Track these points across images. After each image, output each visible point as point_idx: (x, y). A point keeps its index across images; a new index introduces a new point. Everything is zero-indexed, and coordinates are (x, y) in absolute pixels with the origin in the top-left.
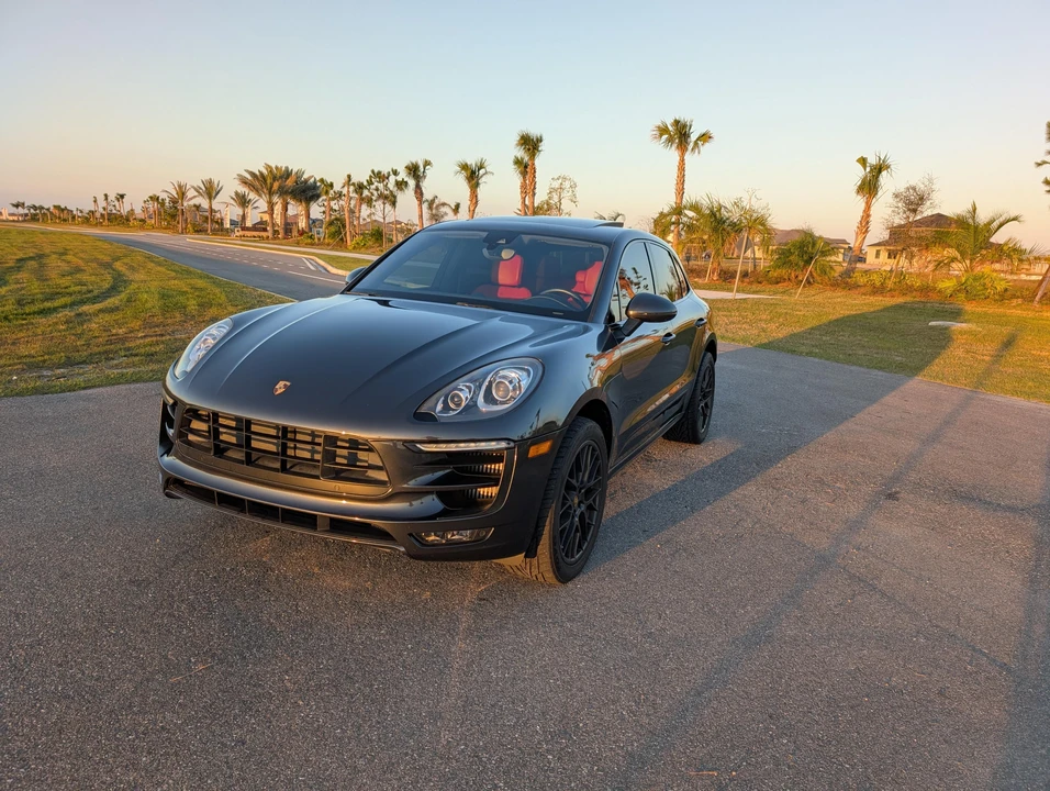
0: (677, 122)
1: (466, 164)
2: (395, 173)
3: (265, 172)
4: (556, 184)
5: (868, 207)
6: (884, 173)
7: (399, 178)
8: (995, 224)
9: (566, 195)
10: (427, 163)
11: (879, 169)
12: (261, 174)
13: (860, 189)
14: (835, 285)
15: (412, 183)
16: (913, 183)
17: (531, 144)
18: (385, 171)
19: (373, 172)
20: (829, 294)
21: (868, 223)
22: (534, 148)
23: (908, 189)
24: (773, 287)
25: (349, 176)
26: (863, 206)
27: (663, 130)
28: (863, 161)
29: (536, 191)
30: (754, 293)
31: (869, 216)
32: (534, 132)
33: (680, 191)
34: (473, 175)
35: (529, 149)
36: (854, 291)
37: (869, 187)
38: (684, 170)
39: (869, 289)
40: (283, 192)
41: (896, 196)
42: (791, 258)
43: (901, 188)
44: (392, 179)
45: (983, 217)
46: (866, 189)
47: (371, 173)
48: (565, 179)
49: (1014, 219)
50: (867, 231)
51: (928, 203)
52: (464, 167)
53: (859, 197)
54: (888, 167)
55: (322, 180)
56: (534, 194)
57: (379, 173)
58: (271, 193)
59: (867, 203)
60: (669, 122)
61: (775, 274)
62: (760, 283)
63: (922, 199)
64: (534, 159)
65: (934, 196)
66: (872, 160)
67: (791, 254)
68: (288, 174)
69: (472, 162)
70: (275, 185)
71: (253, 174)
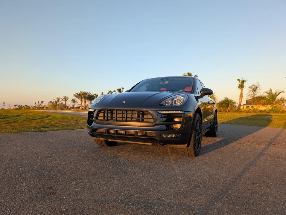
0: (188, 73)
2: (115, 91)
3: (80, 93)
5: (242, 91)
6: (245, 83)
7: (116, 92)
8: (277, 94)
10: (123, 88)
11: (243, 82)
13: (239, 87)
14: (236, 111)
16: (253, 84)
18: (112, 91)
19: (109, 91)
20: (235, 113)
21: (242, 95)
23: (252, 85)
25: (103, 93)
26: (240, 91)
28: (239, 80)
31: (242, 94)
36: (242, 112)
37: (241, 86)
40: (85, 98)
41: (249, 87)
42: (223, 105)
43: (251, 85)
44: (114, 92)
45: (274, 92)
46: (241, 87)
49: (282, 92)
50: (242, 98)
51: (258, 89)
53: (239, 89)
54: (245, 81)
55: (95, 94)
57: (111, 91)
58: (82, 98)
59: (241, 90)
60: (186, 73)
63: (256, 88)
65: (260, 87)
66: (241, 80)
67: (223, 104)
68: (86, 93)
70: (83, 96)
71: (77, 94)
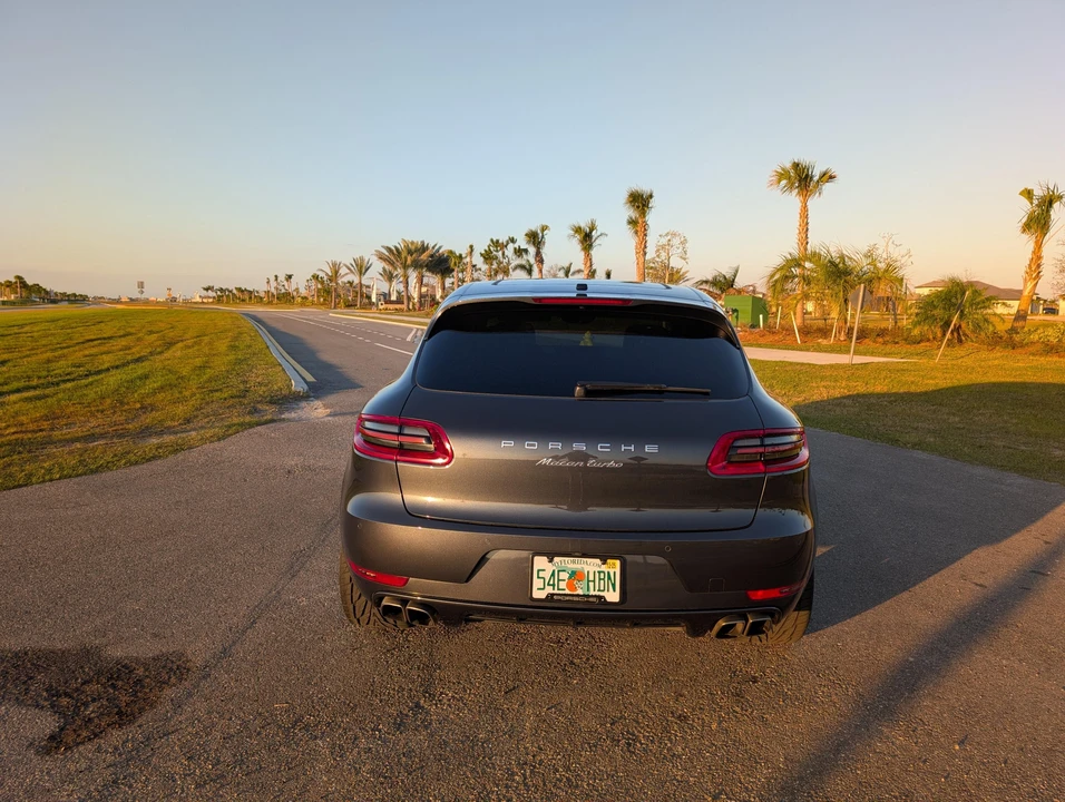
0: (796, 165)
1: (580, 228)
2: (513, 240)
3: (400, 247)
4: (664, 241)
5: (1039, 246)
6: (1056, 205)
7: (516, 246)
9: (676, 252)
10: (544, 228)
11: (1049, 202)
12: (397, 249)
13: (1027, 227)
14: (996, 341)
15: (532, 250)
17: (640, 201)
18: (503, 239)
19: (492, 240)
20: (984, 354)
21: (1039, 266)
22: (644, 205)
24: (912, 348)
25: (471, 247)
26: (1031, 246)
27: (782, 175)
28: (1028, 194)
29: (647, 250)
30: (885, 355)
31: (1040, 258)
32: (644, 188)
33: (804, 241)
34: (587, 238)
35: (638, 207)
36: (1020, 350)
37: (1038, 223)
38: (807, 217)
39: (1039, 347)
40: (417, 265)
42: (935, 312)
44: (511, 246)
46: (1036, 226)
47: (489, 242)
48: (674, 235)
50: (1038, 276)
52: (578, 230)
53: (1025, 237)
54: (1060, 197)
55: (451, 252)
56: (645, 254)
57: (498, 241)
58: (405, 267)
59: (1037, 242)
60: (788, 165)
61: (916, 332)
62: (897, 343)
64: (644, 217)
66: (1038, 192)
67: (935, 307)
68: (424, 248)
69: (584, 225)
70: (409, 259)
71: (389, 250)
